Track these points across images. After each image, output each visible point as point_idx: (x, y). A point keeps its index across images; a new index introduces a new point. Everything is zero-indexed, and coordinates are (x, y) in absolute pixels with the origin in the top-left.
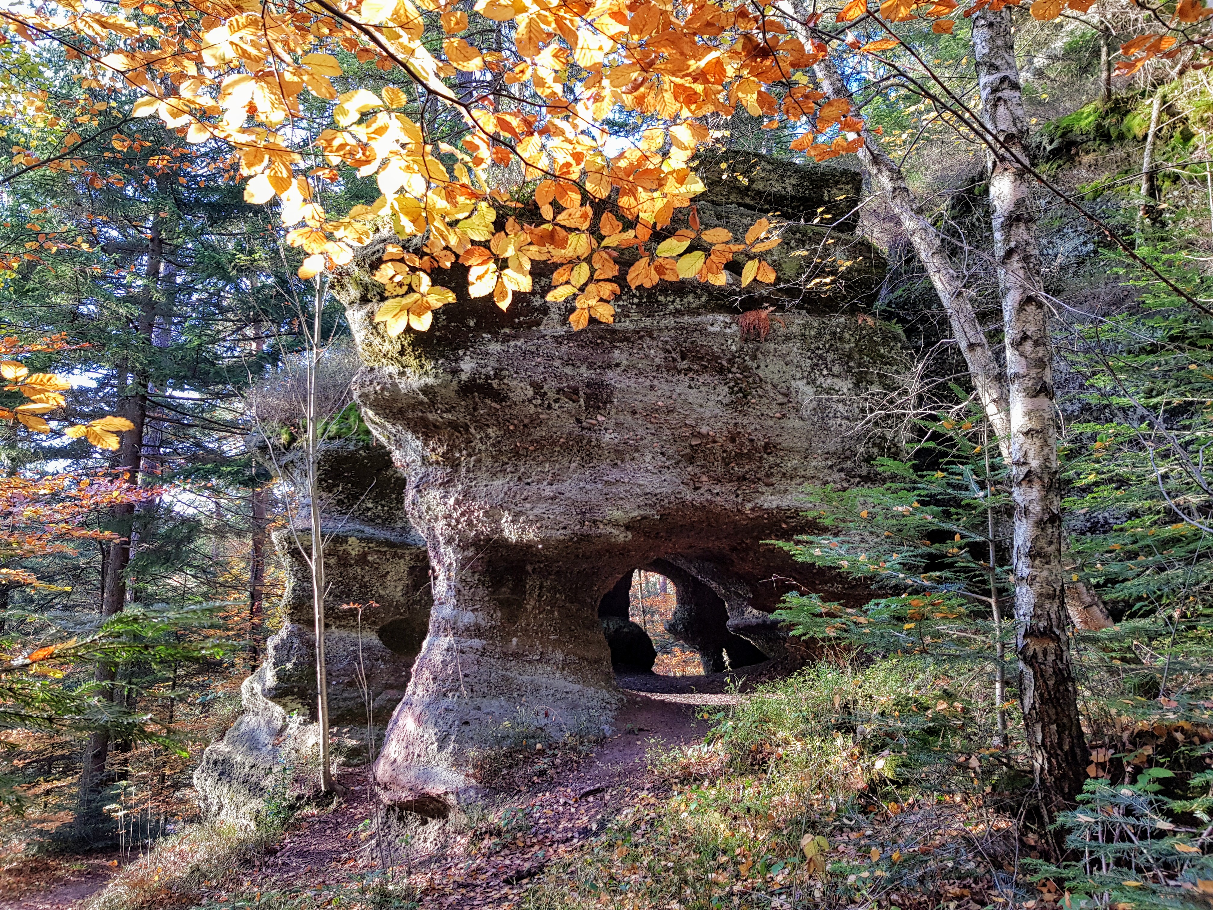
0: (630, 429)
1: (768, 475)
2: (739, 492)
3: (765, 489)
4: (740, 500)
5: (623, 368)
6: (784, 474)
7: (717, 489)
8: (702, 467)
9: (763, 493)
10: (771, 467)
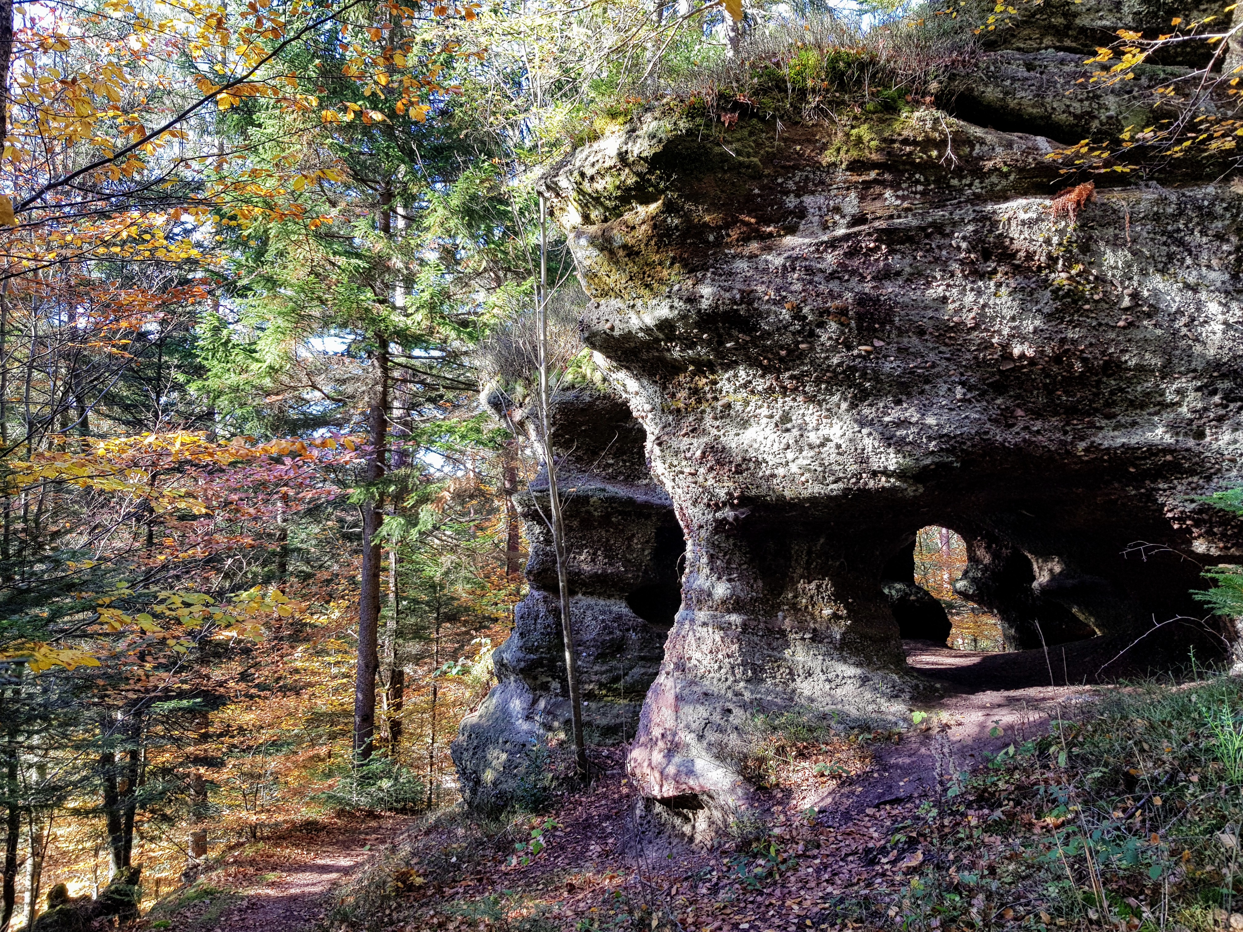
0: (918, 355)
1: (1109, 404)
2: (1068, 428)
3: (1104, 423)
4: (1069, 438)
5: (905, 277)
6: (1131, 401)
7: (1037, 426)
8: (1017, 397)
9: (1101, 428)
10: (1112, 393)
